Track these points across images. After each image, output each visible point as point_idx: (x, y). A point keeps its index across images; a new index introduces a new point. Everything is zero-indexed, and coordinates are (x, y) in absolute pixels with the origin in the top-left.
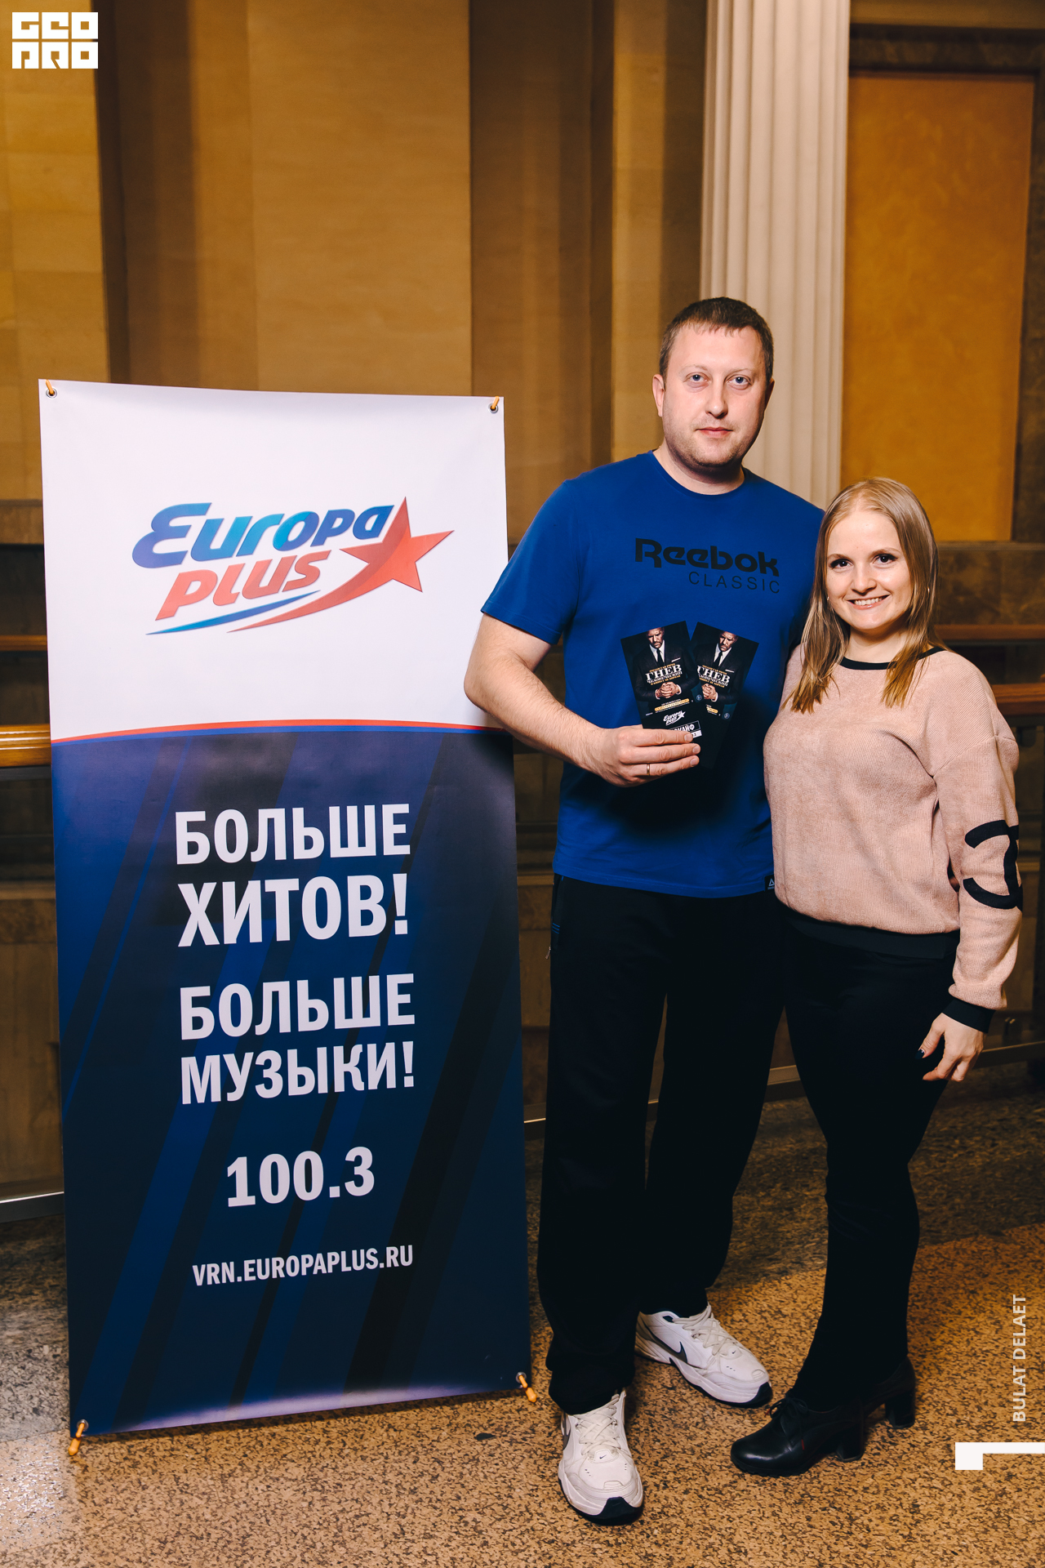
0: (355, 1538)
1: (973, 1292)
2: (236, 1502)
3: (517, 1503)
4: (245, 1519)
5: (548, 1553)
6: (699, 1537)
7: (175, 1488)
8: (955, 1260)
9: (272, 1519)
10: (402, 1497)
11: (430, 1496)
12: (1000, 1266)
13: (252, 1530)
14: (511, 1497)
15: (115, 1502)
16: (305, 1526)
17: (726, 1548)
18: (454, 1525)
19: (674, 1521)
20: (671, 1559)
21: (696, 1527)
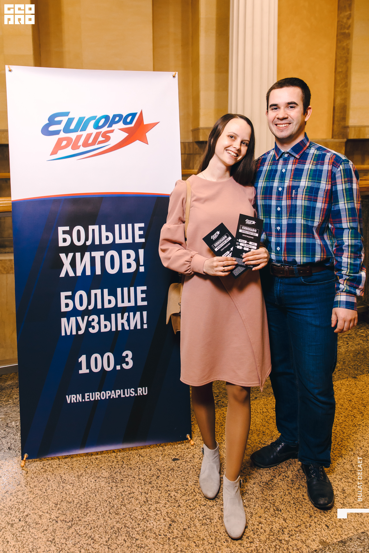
0: (129, 503)
1: (350, 401)
2: (84, 487)
3: (190, 488)
4: (87, 494)
5: (204, 510)
6: (262, 503)
7: (60, 481)
8: (341, 388)
9: (97, 494)
10: (146, 485)
11: (157, 485)
12: (358, 390)
13: (90, 499)
14: (187, 485)
15: (38, 487)
16: (110, 498)
17: (273, 509)
18: (166, 497)
19: (251, 496)
20: (252, 513)
21: (260, 499)
